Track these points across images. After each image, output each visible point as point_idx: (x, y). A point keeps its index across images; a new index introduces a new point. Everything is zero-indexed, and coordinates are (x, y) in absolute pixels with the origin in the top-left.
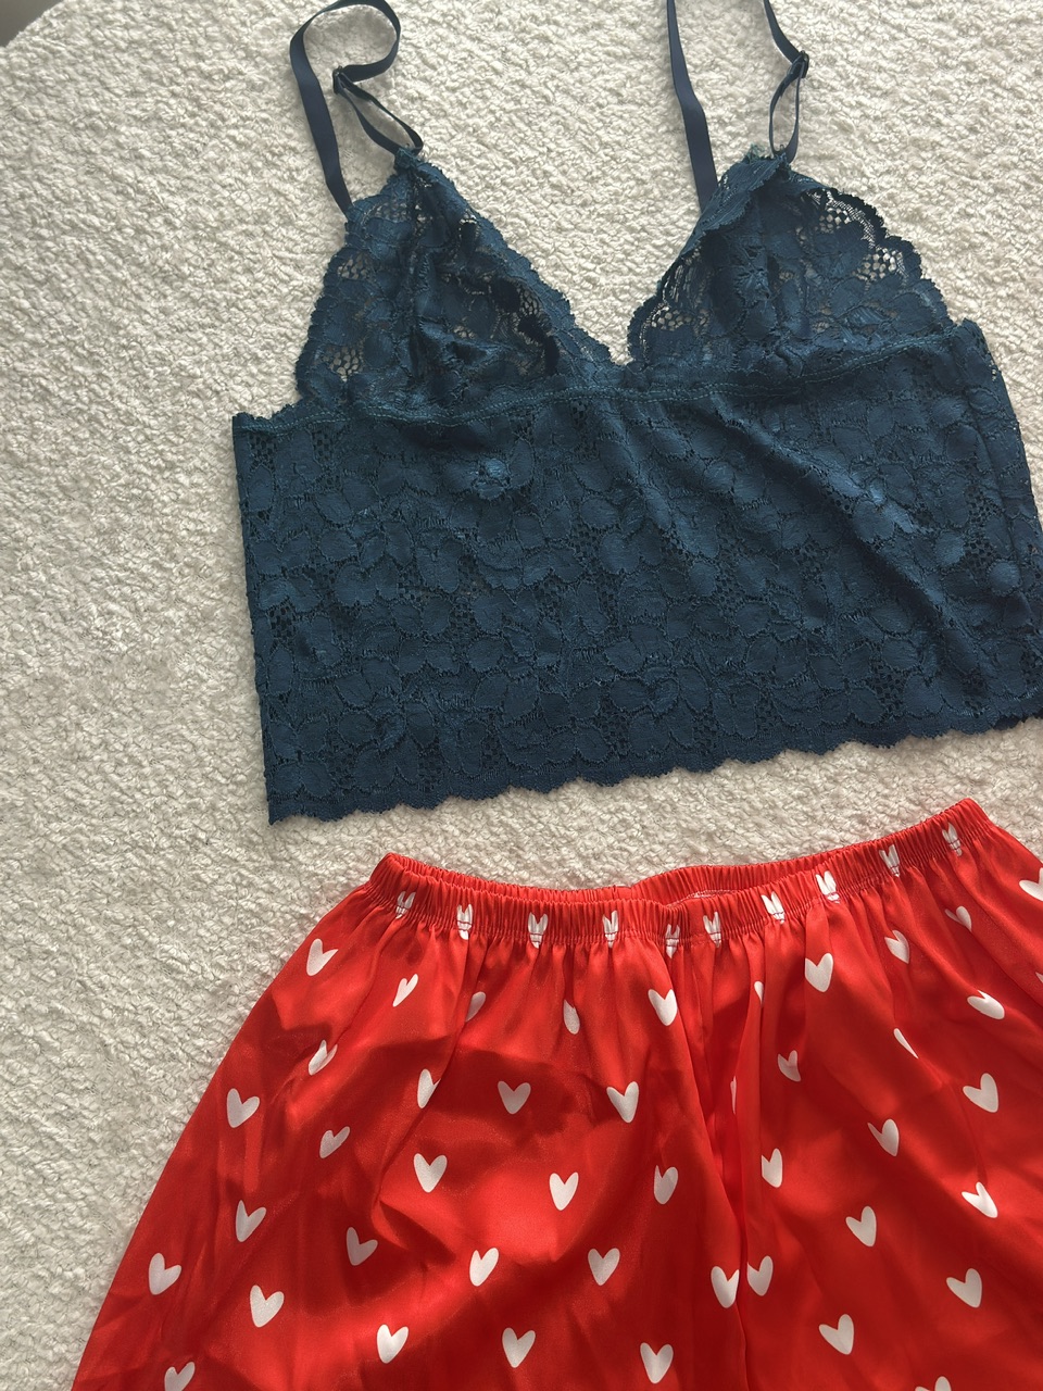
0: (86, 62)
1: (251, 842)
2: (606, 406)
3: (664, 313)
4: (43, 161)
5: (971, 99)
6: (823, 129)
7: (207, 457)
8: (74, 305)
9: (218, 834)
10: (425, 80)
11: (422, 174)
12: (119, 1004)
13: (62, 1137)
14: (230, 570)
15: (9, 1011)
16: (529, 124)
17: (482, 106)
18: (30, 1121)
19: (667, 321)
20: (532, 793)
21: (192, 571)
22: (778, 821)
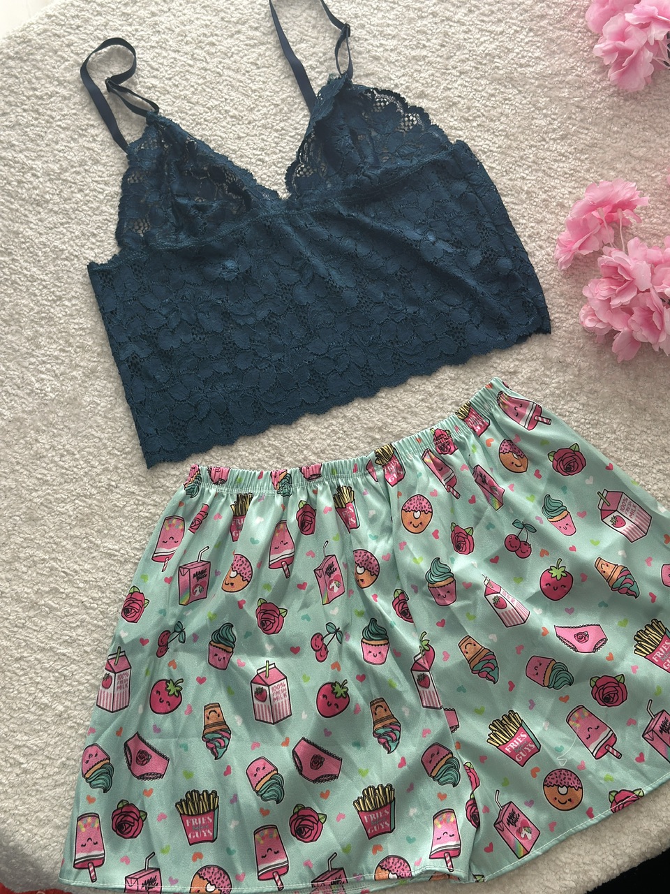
1: (139, 481)
3: (302, 169)
5: (438, 30)
6: (365, 61)
7: (78, 290)
9: (122, 481)
10: (155, 77)
11: (162, 123)
12: (87, 579)
13: (70, 653)
14: (101, 345)
15: (27, 593)
16: (213, 89)
17: (186, 84)
18: (51, 649)
19: (305, 173)
20: (283, 427)
21: (81, 350)
22: (415, 414)
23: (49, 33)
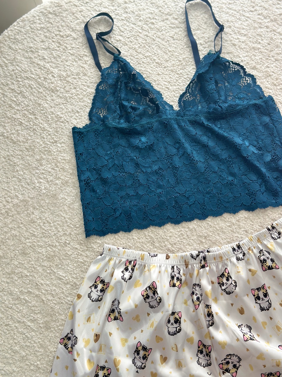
0: (29, 33)
1: (81, 243)
2: (173, 122)
3: (187, 96)
4: (19, 61)
5: (268, 36)
6: (228, 45)
7: (66, 139)
8: (28, 99)
9: (72, 241)
10: (121, 35)
12: (47, 289)
13: (32, 326)
14: (73, 169)
15: (16, 291)
16: (149, 47)
17: (136, 42)
18: (23, 322)
19: (188, 98)
20: (157, 227)
21: (62, 170)
22: (224, 232)
23: (72, 4)
